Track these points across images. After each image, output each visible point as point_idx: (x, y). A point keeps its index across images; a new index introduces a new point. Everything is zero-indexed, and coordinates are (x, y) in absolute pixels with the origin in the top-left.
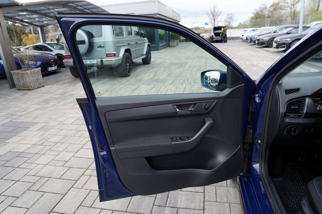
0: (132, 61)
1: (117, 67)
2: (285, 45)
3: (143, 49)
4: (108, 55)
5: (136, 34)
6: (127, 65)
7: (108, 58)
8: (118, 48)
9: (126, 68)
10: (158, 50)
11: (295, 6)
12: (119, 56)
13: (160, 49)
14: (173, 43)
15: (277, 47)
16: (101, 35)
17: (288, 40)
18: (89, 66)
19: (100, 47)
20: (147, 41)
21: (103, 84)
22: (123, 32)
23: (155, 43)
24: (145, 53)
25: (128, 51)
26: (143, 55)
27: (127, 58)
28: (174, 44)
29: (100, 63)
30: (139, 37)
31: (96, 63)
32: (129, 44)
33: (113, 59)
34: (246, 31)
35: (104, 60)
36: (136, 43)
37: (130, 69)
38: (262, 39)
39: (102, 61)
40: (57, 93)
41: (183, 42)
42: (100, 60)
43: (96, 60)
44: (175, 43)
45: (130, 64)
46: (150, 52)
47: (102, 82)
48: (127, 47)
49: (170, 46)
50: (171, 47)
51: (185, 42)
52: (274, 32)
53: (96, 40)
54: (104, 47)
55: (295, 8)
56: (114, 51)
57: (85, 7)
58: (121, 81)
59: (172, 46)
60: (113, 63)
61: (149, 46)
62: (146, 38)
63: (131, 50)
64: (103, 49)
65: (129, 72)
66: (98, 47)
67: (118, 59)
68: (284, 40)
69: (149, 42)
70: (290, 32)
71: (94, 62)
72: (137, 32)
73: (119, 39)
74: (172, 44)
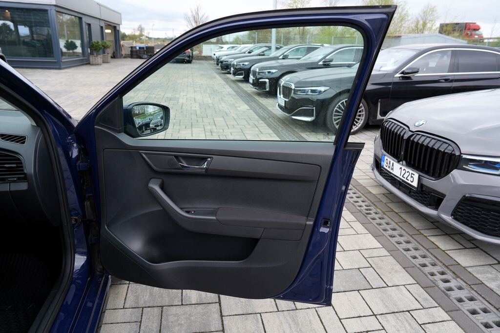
2: (243, 72)
10: (60, 69)
13: (62, 67)
14: (96, 58)
15: (235, 74)
17: (246, 63)
23: (53, 57)
28: (97, 61)
34: (222, 48)
38: (225, 61)
41: (126, 59)
44: (99, 59)
49: (91, 63)
50: (92, 65)
51: (130, 59)
52: (249, 53)
59: (94, 63)
68: (241, 64)
70: (263, 54)
74: (94, 60)
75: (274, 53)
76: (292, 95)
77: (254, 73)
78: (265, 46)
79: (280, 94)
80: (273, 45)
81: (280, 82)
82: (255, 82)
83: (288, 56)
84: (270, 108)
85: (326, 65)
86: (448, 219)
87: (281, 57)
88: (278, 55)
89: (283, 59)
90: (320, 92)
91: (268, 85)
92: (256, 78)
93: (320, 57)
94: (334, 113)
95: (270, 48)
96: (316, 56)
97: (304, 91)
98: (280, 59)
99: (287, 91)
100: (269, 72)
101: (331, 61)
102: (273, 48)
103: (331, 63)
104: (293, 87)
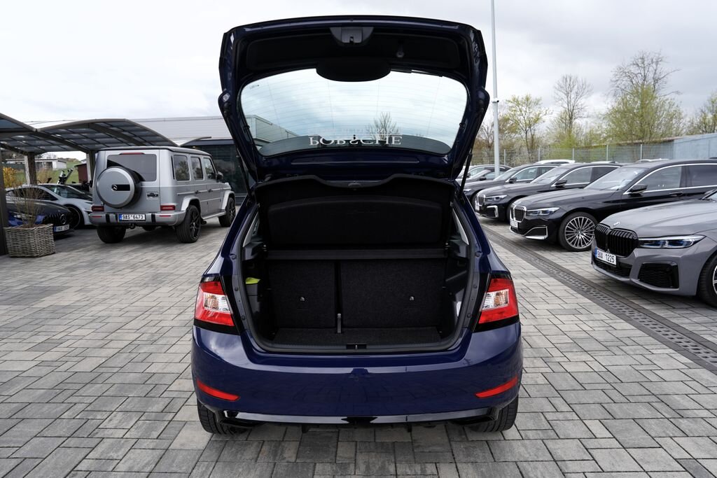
0: (202, 220)
1: (176, 226)
3: (221, 201)
4: (163, 208)
5: (209, 177)
6: (193, 225)
7: (162, 212)
8: (179, 198)
9: (191, 230)
11: (532, 127)
12: (180, 211)
16: (153, 178)
17: (468, 190)
18: (132, 223)
19: (152, 195)
20: (230, 188)
21: (153, 251)
22: (188, 170)
24: (224, 208)
25: (194, 203)
26: (221, 211)
27: (192, 213)
29: (149, 219)
30: (214, 182)
31: (144, 219)
32: (197, 193)
33: (172, 214)
35: (156, 214)
36: (210, 191)
37: (197, 231)
39: (153, 217)
40: (81, 261)
42: (150, 214)
43: (144, 215)
45: (198, 222)
46: (234, 206)
47: (151, 248)
48: (194, 197)
53: (147, 185)
54: (157, 195)
55: (533, 131)
56: (173, 202)
57: (135, 133)
58: (182, 247)
60: (170, 219)
61: (231, 196)
62: (227, 184)
63: (200, 201)
64: (156, 199)
65: (195, 235)
66: (148, 196)
67: (179, 215)
69: (232, 190)
71: (141, 217)
72: (212, 173)
73: (182, 184)
75: (498, 176)
76: (525, 217)
77: (481, 200)
78: (486, 168)
79: (512, 217)
80: (497, 166)
81: (512, 206)
82: (482, 209)
83: (516, 179)
84: (502, 234)
85: (560, 187)
86: (636, 281)
87: (508, 181)
88: (504, 178)
89: (511, 182)
90: (551, 213)
91: (497, 211)
92: (484, 205)
93: (553, 179)
94: (566, 231)
95: (493, 170)
96: (549, 178)
97: (536, 212)
98: (507, 183)
99: (519, 214)
100: (497, 198)
101: (565, 183)
102: (497, 170)
103: (566, 185)
104: (525, 209)
